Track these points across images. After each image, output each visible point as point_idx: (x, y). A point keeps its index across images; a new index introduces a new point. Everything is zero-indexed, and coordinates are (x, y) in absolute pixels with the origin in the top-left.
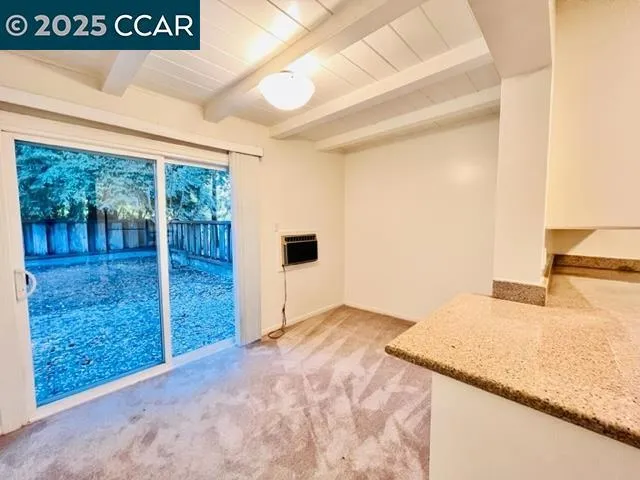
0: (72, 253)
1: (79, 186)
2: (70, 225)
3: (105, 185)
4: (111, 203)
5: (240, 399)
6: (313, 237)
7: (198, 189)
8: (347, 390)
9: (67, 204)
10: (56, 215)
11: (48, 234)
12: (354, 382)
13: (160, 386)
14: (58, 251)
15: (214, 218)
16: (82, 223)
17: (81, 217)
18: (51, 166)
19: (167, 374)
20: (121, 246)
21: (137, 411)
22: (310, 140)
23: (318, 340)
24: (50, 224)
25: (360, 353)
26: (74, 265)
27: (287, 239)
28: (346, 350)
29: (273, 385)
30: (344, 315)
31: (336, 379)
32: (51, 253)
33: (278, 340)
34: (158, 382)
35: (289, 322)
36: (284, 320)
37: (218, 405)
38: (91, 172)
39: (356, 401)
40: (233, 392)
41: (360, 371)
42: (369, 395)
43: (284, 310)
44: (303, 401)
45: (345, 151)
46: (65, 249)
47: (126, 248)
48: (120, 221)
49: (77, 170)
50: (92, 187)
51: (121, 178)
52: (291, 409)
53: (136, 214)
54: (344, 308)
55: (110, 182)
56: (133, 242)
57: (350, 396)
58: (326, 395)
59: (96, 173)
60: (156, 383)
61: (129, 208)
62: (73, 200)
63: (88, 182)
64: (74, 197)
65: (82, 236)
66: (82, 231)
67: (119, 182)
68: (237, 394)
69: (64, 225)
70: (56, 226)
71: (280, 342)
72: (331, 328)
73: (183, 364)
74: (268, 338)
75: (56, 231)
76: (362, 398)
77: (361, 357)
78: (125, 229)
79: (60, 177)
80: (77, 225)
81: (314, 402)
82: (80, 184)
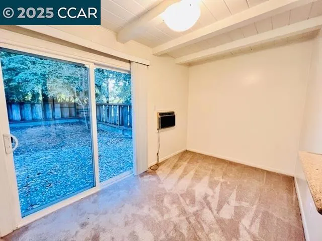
0: (34, 120)
1: (37, 84)
2: (32, 105)
3: (52, 83)
4: (54, 93)
5: (145, 211)
6: (173, 113)
7: (100, 87)
8: (207, 205)
9: (30, 94)
10: (24, 100)
11: (21, 109)
12: (209, 198)
13: (95, 202)
14: (27, 119)
15: (108, 102)
16: (39, 104)
17: (38, 101)
18: (20, 72)
19: (97, 193)
20: (60, 116)
21: (83, 219)
22: (172, 57)
23: (179, 171)
24: (22, 104)
25: (206, 179)
26: (35, 126)
27: (161, 114)
28: (197, 178)
29: (162, 201)
30: (188, 156)
31: (198, 197)
32: (23, 120)
33: (156, 171)
34: (93, 199)
35: (161, 160)
36: (158, 159)
37: (133, 215)
38: (44, 75)
39: (215, 212)
40: (139, 205)
41: (210, 192)
42: (222, 208)
43: (158, 154)
44: (183, 212)
45: (190, 64)
46: (30, 118)
47: (63, 117)
48: (59, 103)
49: (35, 74)
50: (45, 84)
51: (61, 79)
52: (178, 218)
53: (67, 100)
54: (186, 152)
55: (55, 81)
56: (66, 114)
57: (210, 209)
58: (196, 208)
59: (47, 76)
60: (92, 199)
61: (63, 96)
62: (33, 91)
63: (43, 81)
64: (34, 90)
65: (39, 111)
66: (39, 108)
67: (60, 81)
68: (142, 207)
69: (29, 105)
70: (25, 105)
71: (158, 172)
72: (184, 164)
73: (106, 186)
74: (150, 170)
75: (25, 108)
76: (218, 210)
77: (208, 182)
78: (62, 108)
79: (26, 78)
80: (36, 105)
81: (190, 213)
82: (37, 82)
